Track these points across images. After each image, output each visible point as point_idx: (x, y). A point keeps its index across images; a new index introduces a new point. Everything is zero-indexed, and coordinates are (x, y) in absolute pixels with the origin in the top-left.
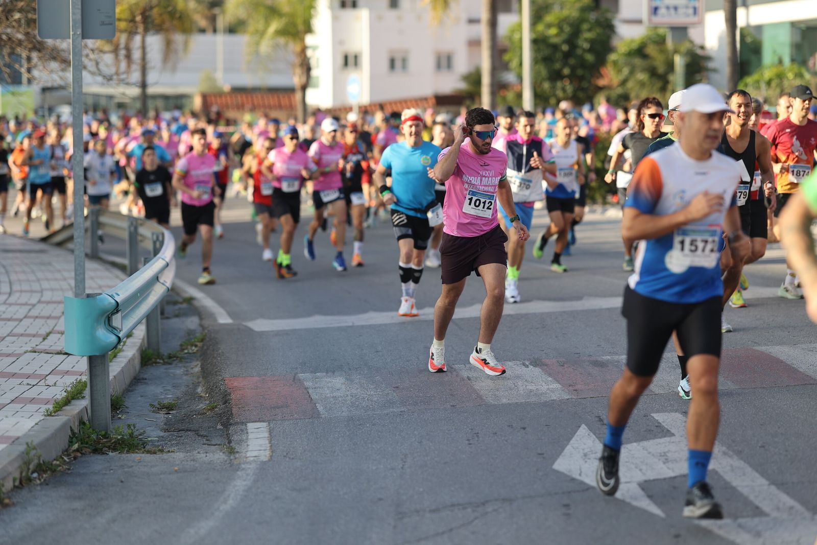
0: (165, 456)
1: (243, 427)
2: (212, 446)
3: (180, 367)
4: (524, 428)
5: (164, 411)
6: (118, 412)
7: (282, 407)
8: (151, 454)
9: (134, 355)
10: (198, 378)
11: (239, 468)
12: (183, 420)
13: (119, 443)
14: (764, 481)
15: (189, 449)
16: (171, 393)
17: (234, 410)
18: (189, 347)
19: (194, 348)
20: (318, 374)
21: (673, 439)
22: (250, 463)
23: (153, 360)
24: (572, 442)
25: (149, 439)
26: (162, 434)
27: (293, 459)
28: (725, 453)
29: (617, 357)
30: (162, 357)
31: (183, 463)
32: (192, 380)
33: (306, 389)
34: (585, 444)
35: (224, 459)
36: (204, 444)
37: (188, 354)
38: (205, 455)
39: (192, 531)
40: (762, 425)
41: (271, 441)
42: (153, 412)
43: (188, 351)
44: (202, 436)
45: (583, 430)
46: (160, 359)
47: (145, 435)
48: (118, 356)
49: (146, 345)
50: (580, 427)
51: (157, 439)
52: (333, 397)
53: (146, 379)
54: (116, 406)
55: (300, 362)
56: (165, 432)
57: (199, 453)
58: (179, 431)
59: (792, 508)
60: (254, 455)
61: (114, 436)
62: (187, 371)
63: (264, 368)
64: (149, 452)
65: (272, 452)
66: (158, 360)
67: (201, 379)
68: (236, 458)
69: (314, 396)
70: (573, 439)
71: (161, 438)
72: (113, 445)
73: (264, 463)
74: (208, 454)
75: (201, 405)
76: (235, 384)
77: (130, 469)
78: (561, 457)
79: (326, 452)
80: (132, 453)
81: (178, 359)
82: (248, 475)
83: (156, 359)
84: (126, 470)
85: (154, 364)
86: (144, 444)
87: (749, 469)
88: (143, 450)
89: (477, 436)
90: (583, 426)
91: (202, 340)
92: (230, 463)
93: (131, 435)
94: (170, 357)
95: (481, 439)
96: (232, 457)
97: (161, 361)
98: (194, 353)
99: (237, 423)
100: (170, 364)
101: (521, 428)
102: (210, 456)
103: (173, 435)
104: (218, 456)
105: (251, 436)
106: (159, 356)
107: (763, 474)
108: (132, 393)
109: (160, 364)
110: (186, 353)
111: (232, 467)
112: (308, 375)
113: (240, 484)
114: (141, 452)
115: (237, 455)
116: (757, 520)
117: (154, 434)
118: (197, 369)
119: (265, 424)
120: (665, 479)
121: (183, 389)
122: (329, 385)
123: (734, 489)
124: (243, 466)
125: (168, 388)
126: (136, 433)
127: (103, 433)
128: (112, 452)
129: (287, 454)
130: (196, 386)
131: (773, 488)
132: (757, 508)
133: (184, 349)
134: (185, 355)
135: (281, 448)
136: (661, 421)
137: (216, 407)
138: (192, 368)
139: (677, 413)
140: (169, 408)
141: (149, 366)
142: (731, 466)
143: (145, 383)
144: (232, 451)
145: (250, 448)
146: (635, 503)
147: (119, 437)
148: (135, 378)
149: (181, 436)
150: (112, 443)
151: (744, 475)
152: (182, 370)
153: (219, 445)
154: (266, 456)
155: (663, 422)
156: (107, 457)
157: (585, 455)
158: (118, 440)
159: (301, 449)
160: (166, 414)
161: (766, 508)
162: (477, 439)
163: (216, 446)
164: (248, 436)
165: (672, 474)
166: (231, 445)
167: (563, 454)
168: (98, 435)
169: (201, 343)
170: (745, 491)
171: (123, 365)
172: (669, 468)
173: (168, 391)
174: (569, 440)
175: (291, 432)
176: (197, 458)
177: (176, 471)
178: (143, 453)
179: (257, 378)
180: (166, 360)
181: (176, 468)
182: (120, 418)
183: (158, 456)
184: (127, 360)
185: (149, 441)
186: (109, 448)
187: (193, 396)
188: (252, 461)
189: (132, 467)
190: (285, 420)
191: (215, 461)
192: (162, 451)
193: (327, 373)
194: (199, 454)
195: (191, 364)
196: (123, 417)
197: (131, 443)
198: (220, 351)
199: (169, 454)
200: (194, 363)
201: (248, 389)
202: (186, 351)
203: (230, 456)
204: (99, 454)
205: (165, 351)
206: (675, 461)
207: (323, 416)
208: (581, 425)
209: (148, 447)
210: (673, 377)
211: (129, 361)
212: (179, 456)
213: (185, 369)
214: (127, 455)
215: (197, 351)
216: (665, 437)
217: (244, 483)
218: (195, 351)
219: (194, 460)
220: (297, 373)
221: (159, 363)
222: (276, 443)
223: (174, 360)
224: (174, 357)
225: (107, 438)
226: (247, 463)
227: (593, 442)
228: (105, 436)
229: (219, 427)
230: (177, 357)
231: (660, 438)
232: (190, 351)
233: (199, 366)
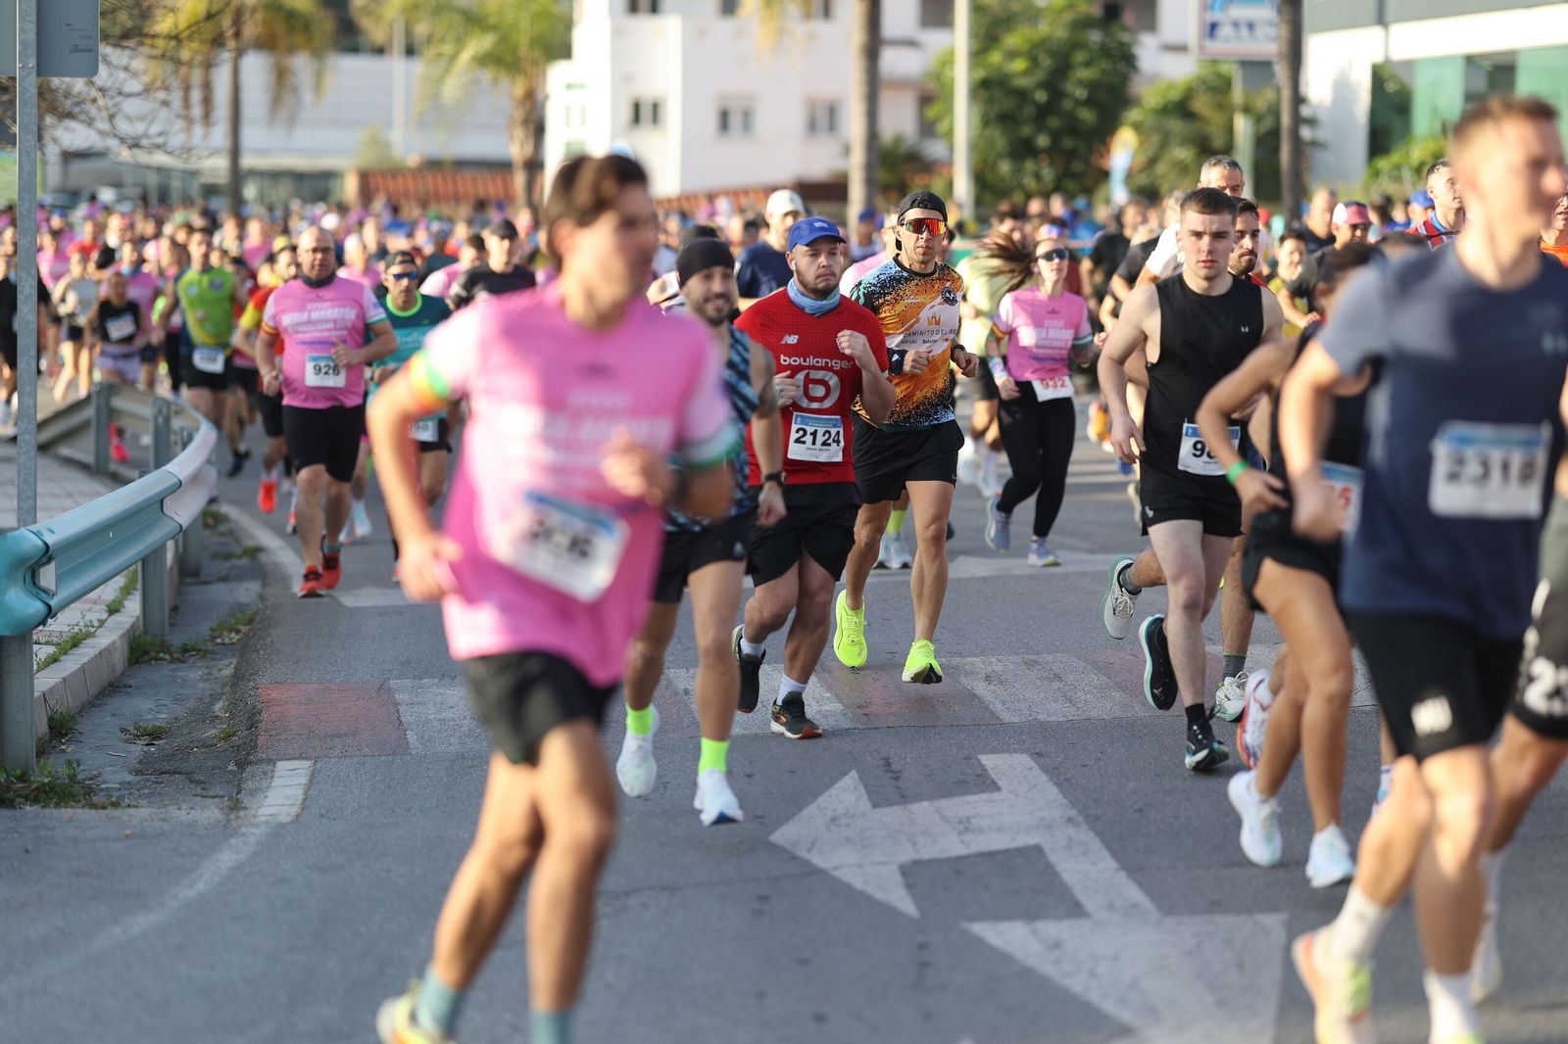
0: (118, 813)
1: (266, 767)
2: (210, 800)
3: (199, 668)
4: (750, 776)
5: (146, 740)
6: (63, 741)
7: (346, 735)
8: (96, 808)
9: (113, 643)
10: (224, 685)
11: (236, 833)
12: (173, 755)
13: (45, 791)
14: (1112, 864)
15: (167, 803)
16: (166, 711)
17: (261, 740)
18: (225, 633)
19: (233, 635)
20: (425, 681)
21: (996, 796)
22: (257, 826)
23: (153, 654)
24: (821, 798)
25: (103, 786)
26: (130, 778)
27: (334, 819)
28: (1070, 820)
29: (958, 660)
30: (168, 650)
31: (145, 823)
32: (212, 690)
33: (396, 704)
34: (841, 802)
35: (217, 818)
36: (198, 796)
37: (221, 647)
38: (186, 812)
39: (117, 930)
40: (1157, 775)
41: (309, 789)
42: (125, 742)
43: (223, 640)
44: (196, 782)
45: (851, 779)
46: (165, 653)
47: (100, 779)
48: (81, 645)
49: (141, 628)
50: (845, 774)
51: (118, 786)
52: (440, 719)
53: (130, 687)
54: (60, 729)
55: (403, 659)
56: (136, 775)
57: (179, 809)
58: (162, 773)
59: (1135, 906)
60: (270, 813)
61: (38, 779)
62: (209, 674)
63: (334, 669)
64: (93, 806)
65: (303, 809)
66: (161, 655)
67: (228, 688)
68: (237, 818)
69: (407, 718)
70: (826, 794)
71: (126, 785)
72: (34, 793)
73: (282, 825)
74: (193, 811)
75: (213, 731)
76: (274, 695)
77: (49, 833)
78: (791, 822)
79: (395, 809)
80: (65, 807)
81: (200, 653)
82: (245, 844)
83: (158, 652)
84: (42, 833)
85: (153, 662)
86: (89, 792)
87: (1096, 845)
88: (84, 802)
89: (665, 787)
90: (854, 773)
91: (251, 622)
92: (225, 826)
93: (72, 778)
94: (185, 650)
95: (669, 791)
96: (232, 816)
97: (167, 657)
98: (233, 644)
99: (261, 761)
100: (182, 662)
101: (745, 775)
102: (196, 814)
103: (148, 780)
104: (209, 813)
105: (276, 782)
106: (165, 647)
107: (1115, 855)
108: (97, 710)
109: (165, 662)
110: (218, 644)
111: (226, 831)
112: (407, 682)
113: (227, 858)
114: (81, 805)
115: (242, 813)
116: (1066, 924)
117: (114, 777)
118: (228, 672)
119: (307, 764)
120: (948, 860)
121: (191, 704)
122: (439, 699)
123: (1055, 875)
124: (244, 830)
125: (165, 702)
126: (80, 777)
127: (19, 772)
128: (31, 805)
129: (327, 812)
130: (214, 698)
131: (1123, 874)
132: (1078, 905)
133: (215, 638)
134: (216, 648)
135: (321, 801)
136: (988, 768)
137: (234, 735)
138: (220, 670)
139: (1024, 755)
140: (154, 735)
141: (143, 665)
142: (1070, 839)
143: (127, 693)
144: (236, 806)
145: (268, 801)
146: (879, 896)
147: (46, 780)
148: (111, 685)
149: (162, 782)
150: (33, 790)
151: (1085, 853)
152: (201, 673)
153: (222, 797)
154: (288, 814)
155: (992, 769)
156: (18, 813)
157: (834, 819)
158: (44, 784)
159: (355, 804)
160: (146, 745)
161: (1090, 905)
162: (661, 792)
163: (216, 800)
164: (271, 783)
165: (963, 851)
166: (239, 796)
167: (796, 818)
168: (8, 776)
169: (248, 627)
170: (1069, 878)
171: (86, 660)
172: (963, 842)
173: (162, 708)
174: (816, 796)
175: (348, 776)
176: (172, 817)
177: (127, 836)
178: (84, 807)
179: (316, 686)
180: (175, 655)
181: (128, 832)
182: (63, 751)
183: (110, 811)
184: (97, 652)
185: (102, 790)
186: (26, 798)
187: (203, 716)
188: (262, 822)
189: (54, 828)
190: (345, 757)
191: (200, 823)
192: (115, 805)
193: (441, 679)
194: (177, 811)
195: (222, 662)
196: (69, 750)
197: (67, 791)
198: (269, 640)
199: (127, 810)
200: (226, 662)
201: (294, 703)
202: (219, 641)
203: (229, 815)
204: (7, 807)
205: (176, 640)
206: (981, 830)
207: (413, 752)
208: (850, 771)
209: (95, 799)
210: (1042, 695)
211: (100, 653)
212: (144, 812)
213: (207, 671)
214: (54, 810)
215: (239, 640)
216: (983, 792)
217: (234, 857)
218: (234, 641)
219: (164, 820)
220: (389, 679)
221: (162, 659)
222: (316, 793)
223: (193, 655)
224: (194, 650)
225: (24, 781)
226: (253, 825)
227: (857, 800)
228: (22, 778)
229: (232, 767)
230: (198, 651)
231: (974, 794)
232: (227, 641)
233: (233, 666)
